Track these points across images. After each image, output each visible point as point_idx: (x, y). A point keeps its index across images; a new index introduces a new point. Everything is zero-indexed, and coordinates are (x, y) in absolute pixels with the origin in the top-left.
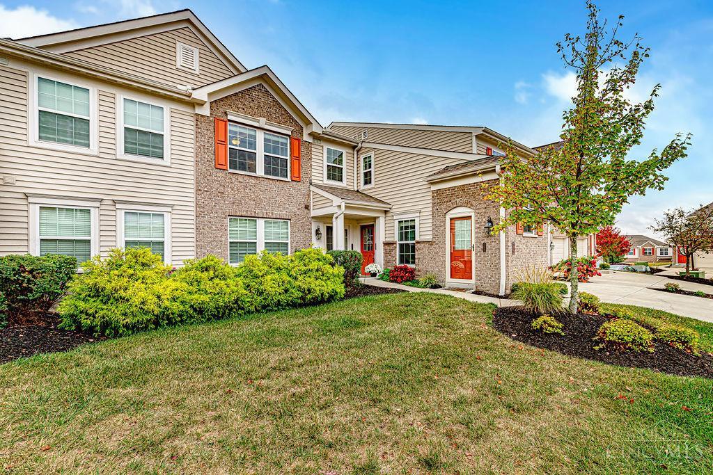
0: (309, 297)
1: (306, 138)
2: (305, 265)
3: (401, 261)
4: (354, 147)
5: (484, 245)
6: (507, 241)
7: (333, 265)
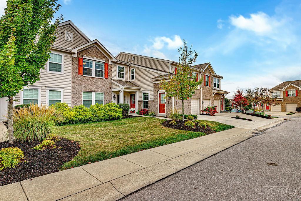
0: (111, 117)
1: (110, 63)
2: (110, 108)
3: (144, 108)
4: (128, 66)
5: (168, 102)
6: (174, 101)
7: (119, 108)
